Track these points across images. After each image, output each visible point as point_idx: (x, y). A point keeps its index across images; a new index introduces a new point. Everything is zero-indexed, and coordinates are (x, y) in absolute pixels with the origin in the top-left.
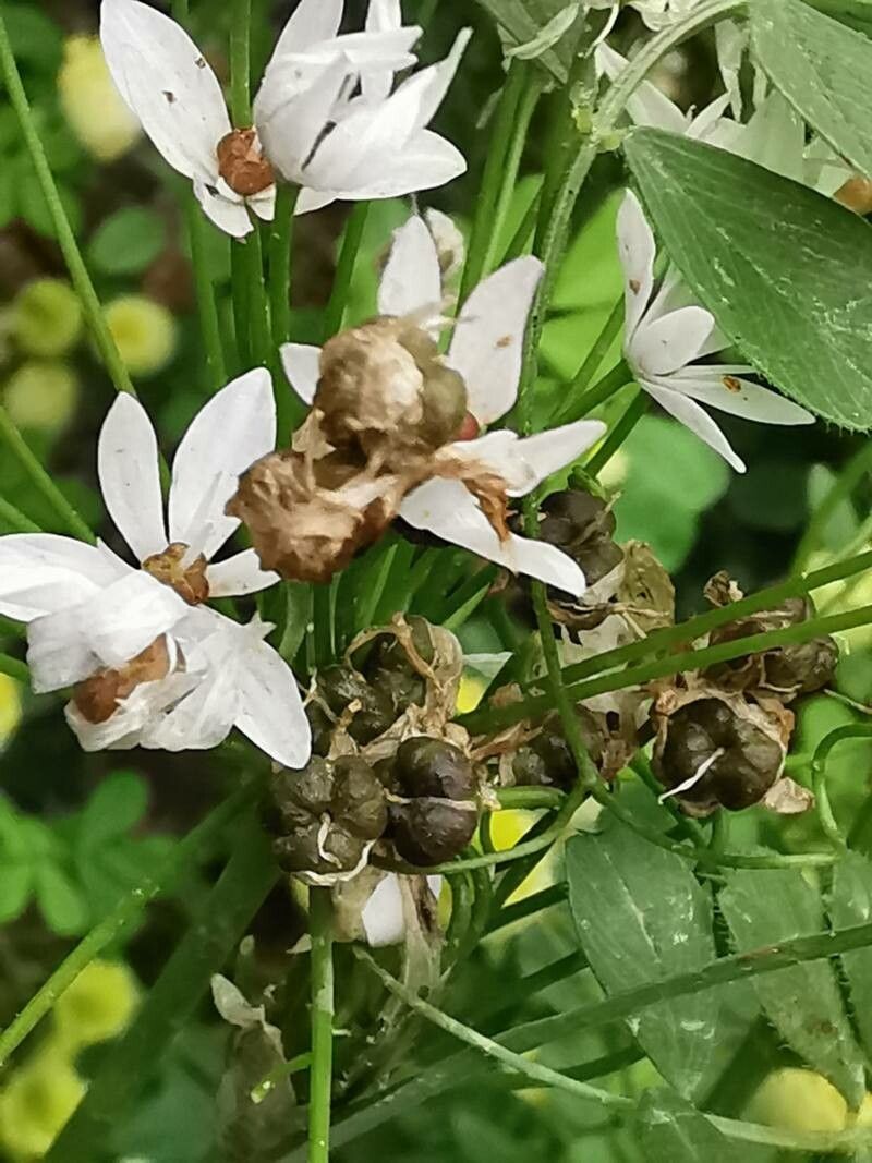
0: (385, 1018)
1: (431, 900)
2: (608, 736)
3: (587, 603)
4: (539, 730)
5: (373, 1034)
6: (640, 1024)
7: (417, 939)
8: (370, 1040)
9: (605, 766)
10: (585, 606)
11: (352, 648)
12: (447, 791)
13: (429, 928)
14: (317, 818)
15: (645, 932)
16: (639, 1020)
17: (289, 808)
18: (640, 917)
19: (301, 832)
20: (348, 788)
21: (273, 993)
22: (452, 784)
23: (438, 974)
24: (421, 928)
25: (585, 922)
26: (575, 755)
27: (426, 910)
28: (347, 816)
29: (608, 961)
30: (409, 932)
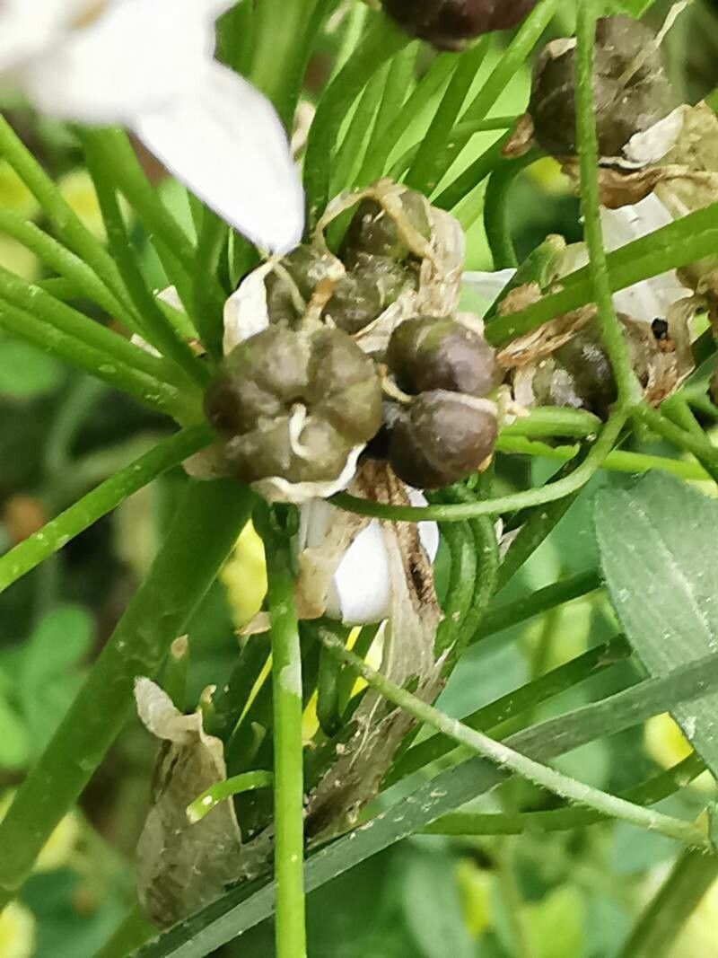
0: (361, 719)
1: (424, 559)
2: (655, 347)
3: (636, 157)
4: (567, 337)
5: (346, 742)
6: (697, 722)
7: (405, 611)
8: (340, 748)
9: (651, 384)
10: (634, 161)
11: (326, 219)
12: (462, 383)
13: (420, 596)
14: (287, 408)
15: (695, 606)
16: (694, 719)
17: (249, 392)
18: (689, 588)
19: (265, 426)
20: (330, 365)
21: (212, 695)
22: (468, 374)
23: (432, 658)
24: (411, 597)
25: (623, 592)
26: (615, 368)
27: (418, 573)
28: (329, 404)
29: (653, 642)
30: (395, 604)
